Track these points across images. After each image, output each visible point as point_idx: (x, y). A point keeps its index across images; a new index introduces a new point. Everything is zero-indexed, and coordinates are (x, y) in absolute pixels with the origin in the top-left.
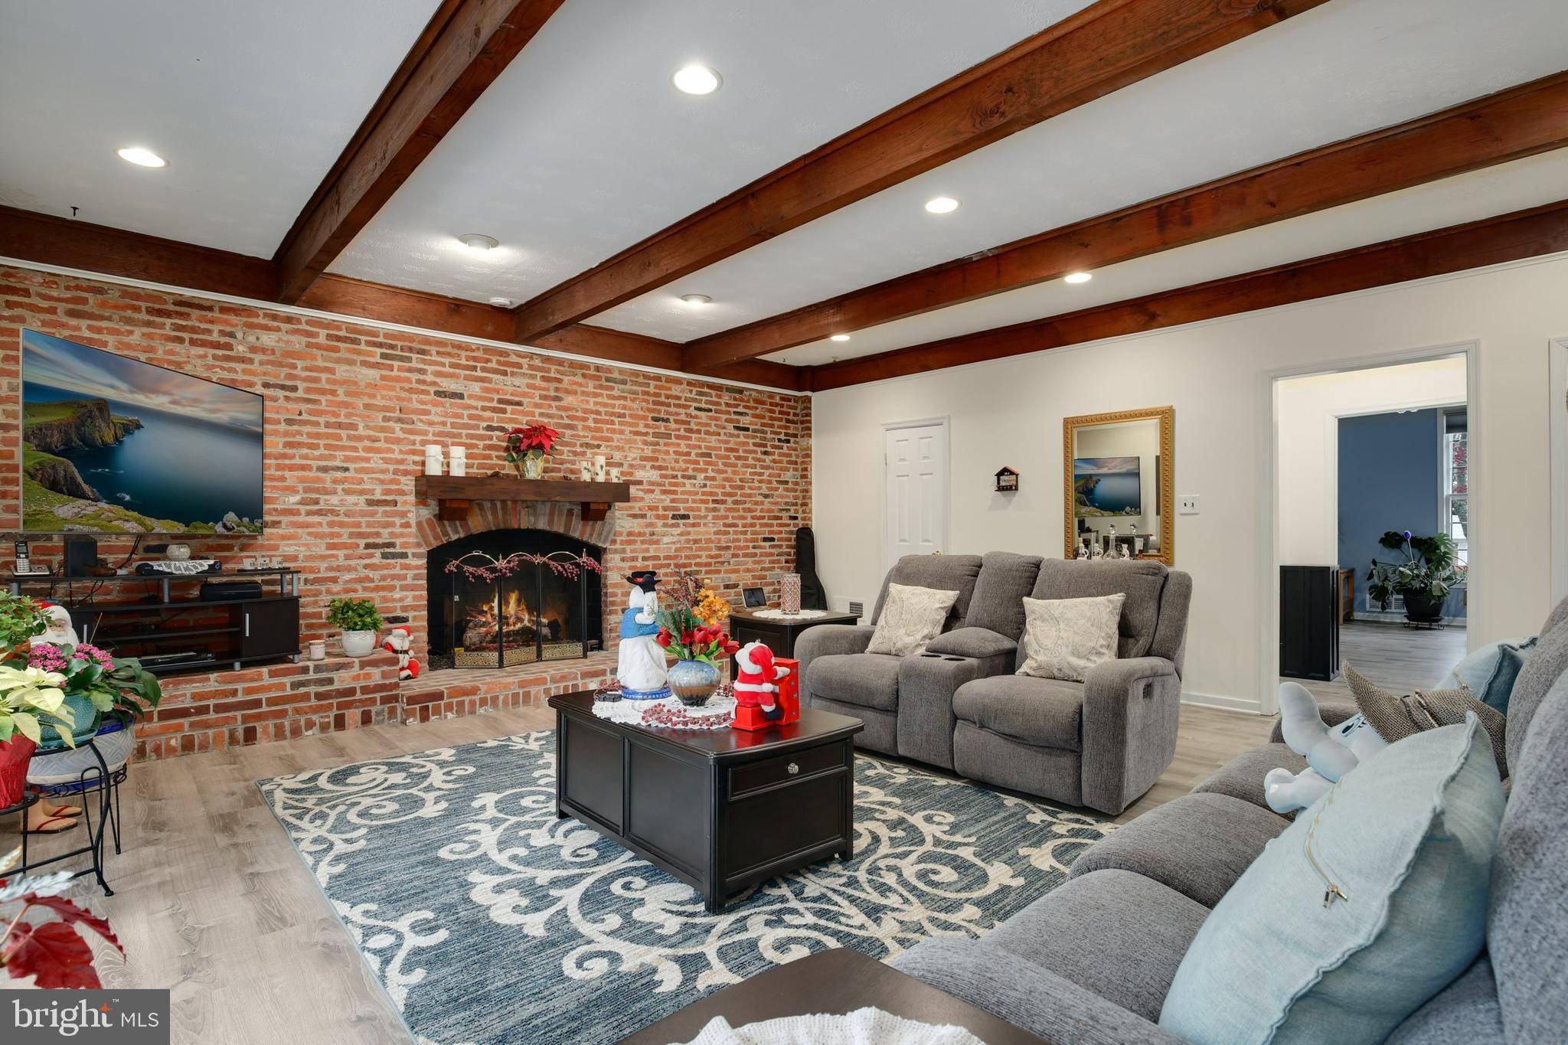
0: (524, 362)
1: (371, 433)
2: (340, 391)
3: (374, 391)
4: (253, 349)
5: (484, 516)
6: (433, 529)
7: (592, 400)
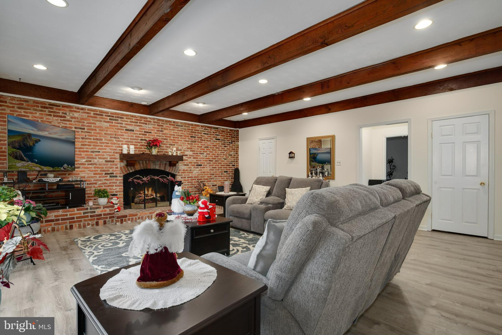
0: (152, 121)
1: (106, 141)
2: (97, 130)
3: (107, 129)
4: (72, 118)
5: (140, 165)
6: (125, 169)
7: (172, 131)
